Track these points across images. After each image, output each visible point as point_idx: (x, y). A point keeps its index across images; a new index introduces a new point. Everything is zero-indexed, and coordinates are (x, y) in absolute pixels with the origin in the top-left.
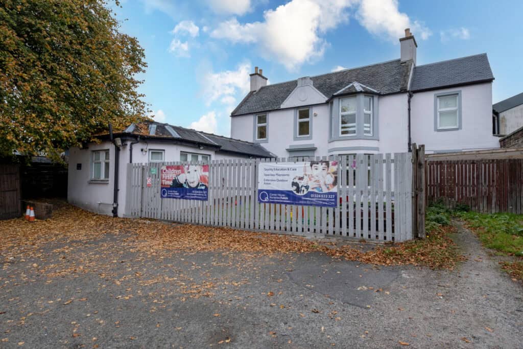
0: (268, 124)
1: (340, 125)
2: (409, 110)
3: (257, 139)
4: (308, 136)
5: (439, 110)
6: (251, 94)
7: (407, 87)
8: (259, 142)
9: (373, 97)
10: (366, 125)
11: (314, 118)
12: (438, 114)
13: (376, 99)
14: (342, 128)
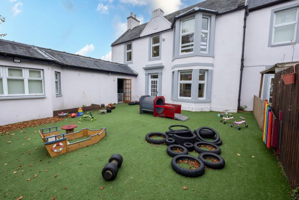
0: (132, 50)
1: (181, 45)
2: (245, 27)
3: (126, 62)
4: (158, 57)
5: (275, 25)
6: (128, 31)
7: (244, 3)
8: (127, 63)
9: (210, 16)
10: (202, 43)
11: (162, 42)
12: (274, 30)
13: (213, 17)
14: (182, 47)
